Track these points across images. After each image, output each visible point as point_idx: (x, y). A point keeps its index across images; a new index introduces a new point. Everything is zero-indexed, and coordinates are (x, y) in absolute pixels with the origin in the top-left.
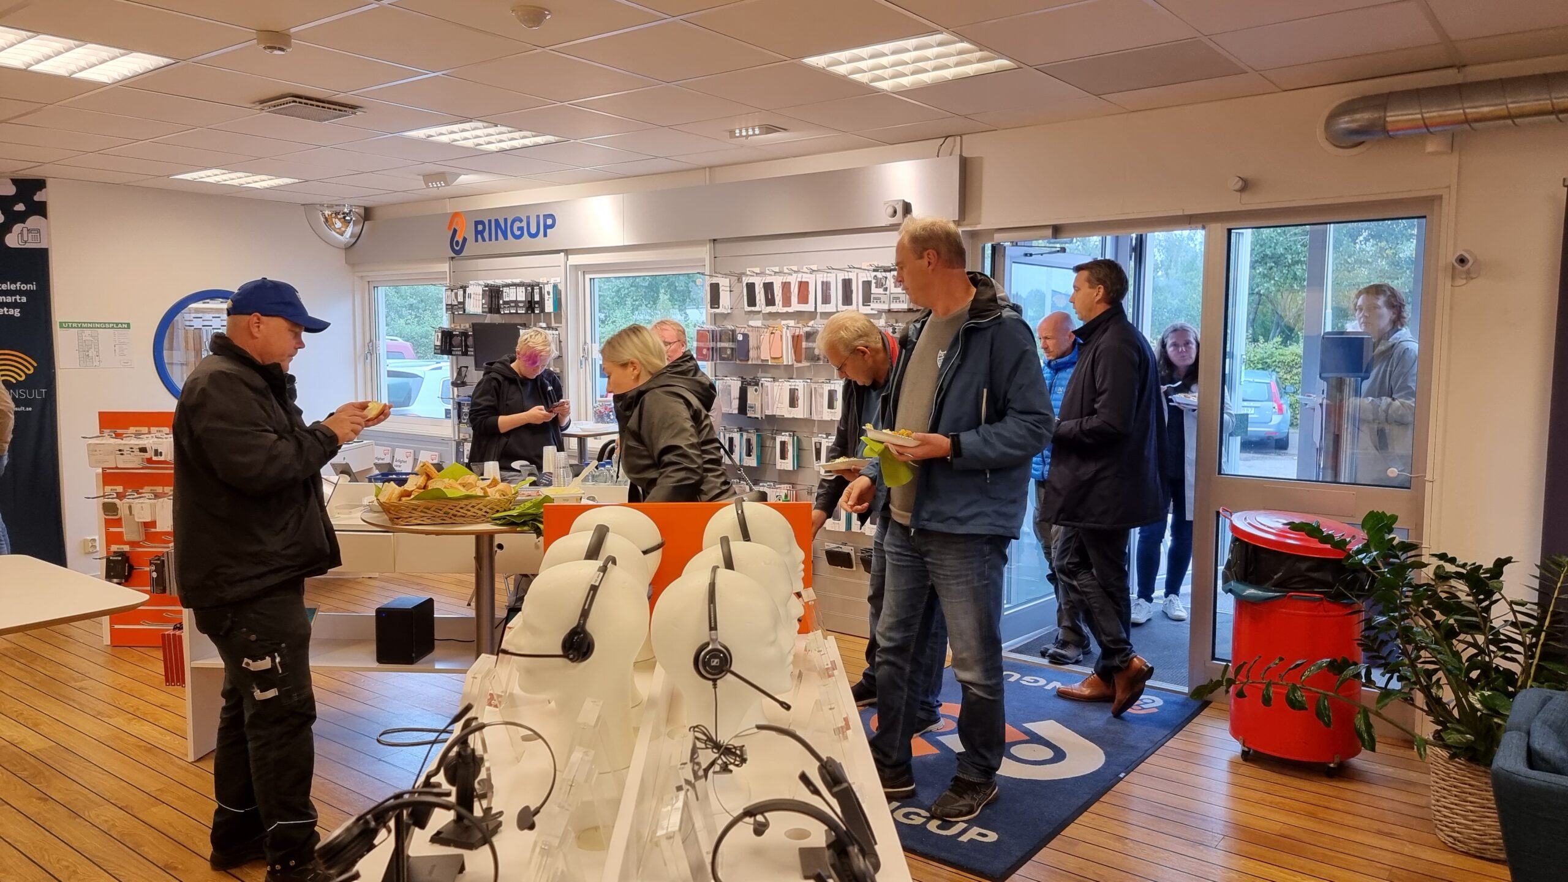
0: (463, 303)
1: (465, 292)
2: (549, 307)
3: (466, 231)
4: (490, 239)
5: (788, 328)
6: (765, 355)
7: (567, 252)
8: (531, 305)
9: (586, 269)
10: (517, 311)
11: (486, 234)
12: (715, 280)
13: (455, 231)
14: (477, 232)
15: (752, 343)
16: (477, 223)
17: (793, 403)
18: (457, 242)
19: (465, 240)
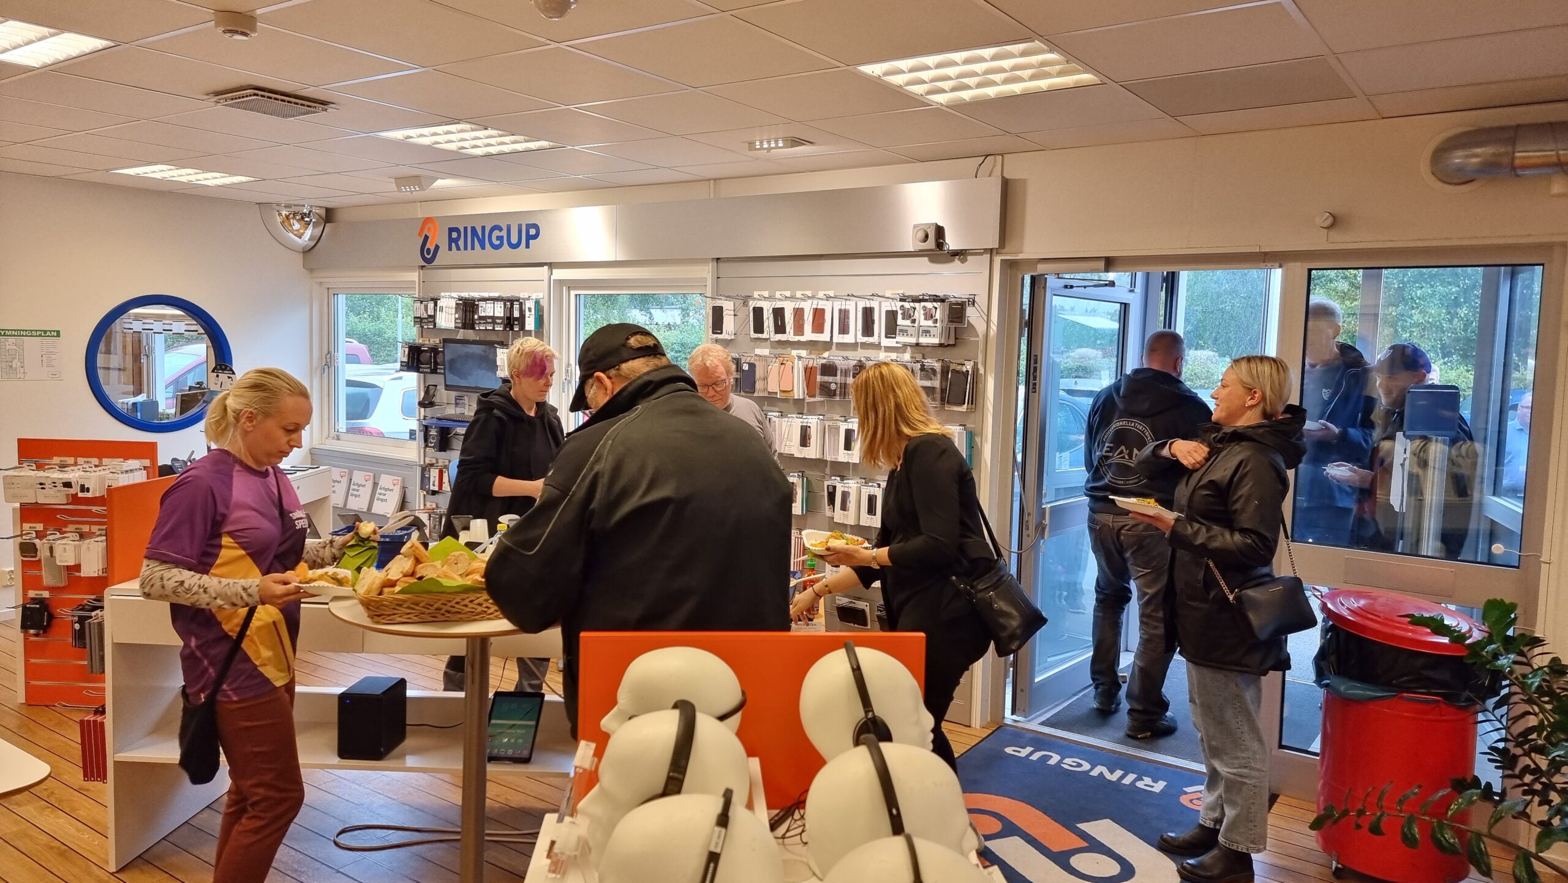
0: (434, 317)
1: (436, 305)
2: (530, 324)
3: (441, 239)
4: (466, 248)
5: (798, 360)
6: (773, 386)
7: (551, 266)
8: (510, 322)
9: (572, 284)
10: (494, 328)
11: (461, 243)
12: (718, 303)
13: (426, 238)
14: (451, 240)
15: (759, 373)
16: (451, 230)
17: (805, 441)
18: (429, 251)
19: (437, 248)
